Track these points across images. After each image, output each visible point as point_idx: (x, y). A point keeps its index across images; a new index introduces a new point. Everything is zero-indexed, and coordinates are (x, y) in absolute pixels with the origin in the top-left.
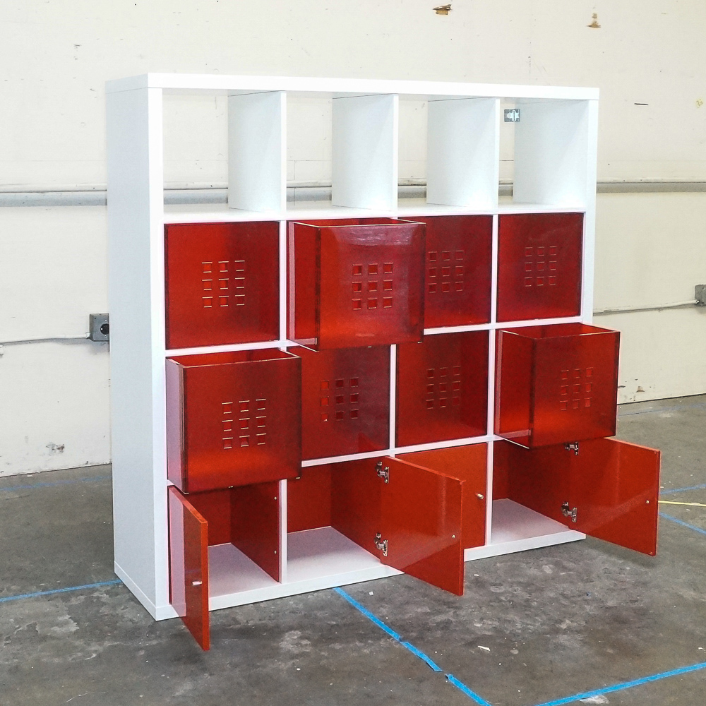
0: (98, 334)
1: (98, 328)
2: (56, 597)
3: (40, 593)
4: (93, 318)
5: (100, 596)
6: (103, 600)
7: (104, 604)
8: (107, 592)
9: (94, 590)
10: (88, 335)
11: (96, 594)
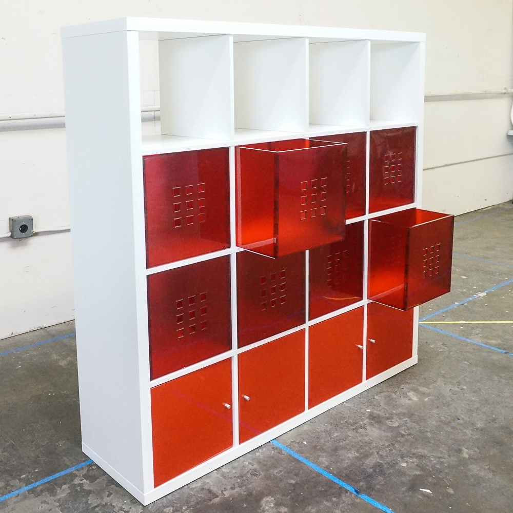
0: (18, 233)
1: (18, 228)
2: (42, 491)
3: (25, 489)
4: (12, 221)
5: (81, 482)
6: (86, 487)
7: (89, 493)
8: (86, 477)
9: (72, 476)
10: (10, 234)
11: (77, 481)
